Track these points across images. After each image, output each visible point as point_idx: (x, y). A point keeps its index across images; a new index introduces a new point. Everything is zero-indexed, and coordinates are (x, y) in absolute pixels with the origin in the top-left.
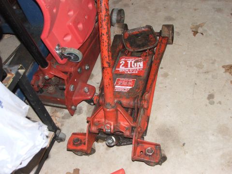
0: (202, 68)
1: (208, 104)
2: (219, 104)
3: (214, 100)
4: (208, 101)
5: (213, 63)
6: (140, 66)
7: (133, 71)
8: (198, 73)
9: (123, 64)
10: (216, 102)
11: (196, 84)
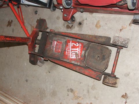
0: (92, 89)
1: (68, 88)
2: (67, 94)
3: (70, 92)
4: (69, 88)
5: (95, 97)
6: (71, 56)
7: (68, 52)
8: (88, 86)
9: (75, 45)
10: (68, 93)
11: (81, 83)
